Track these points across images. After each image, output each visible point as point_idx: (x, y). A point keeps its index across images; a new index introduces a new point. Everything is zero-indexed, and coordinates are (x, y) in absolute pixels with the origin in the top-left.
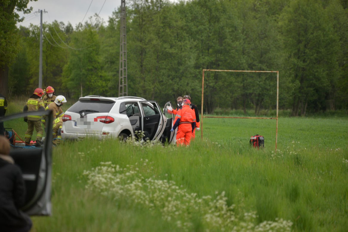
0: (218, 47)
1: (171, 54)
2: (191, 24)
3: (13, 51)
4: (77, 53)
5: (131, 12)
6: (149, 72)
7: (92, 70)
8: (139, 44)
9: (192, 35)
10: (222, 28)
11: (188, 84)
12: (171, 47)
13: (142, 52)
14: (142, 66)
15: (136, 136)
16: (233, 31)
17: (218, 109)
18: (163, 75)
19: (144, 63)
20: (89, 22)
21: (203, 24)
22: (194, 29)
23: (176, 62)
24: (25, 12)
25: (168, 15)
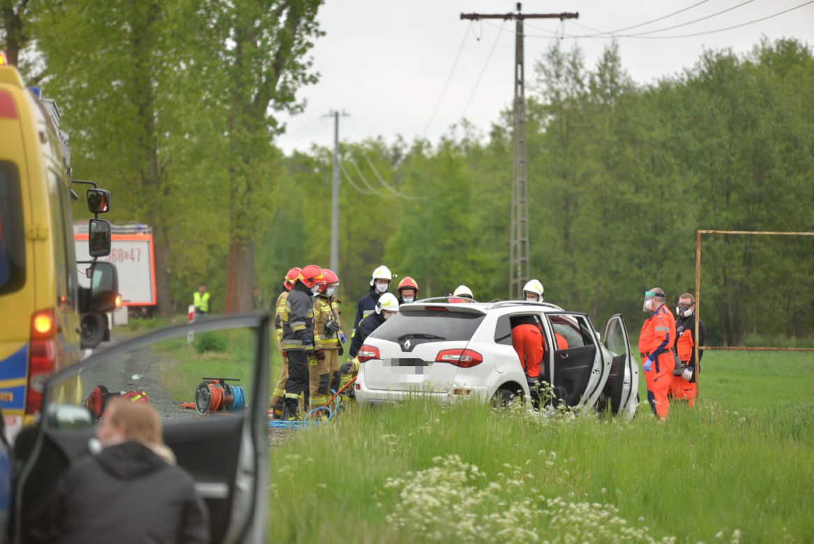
0: (752, 188)
1: (637, 208)
2: (688, 135)
3: (265, 205)
4: (417, 208)
5: (542, 110)
6: (585, 250)
7: (452, 247)
8: (559, 183)
9: (688, 159)
10: (763, 143)
11: (679, 277)
12: (637, 190)
13: (568, 202)
14: (567, 236)
15: (534, 394)
16: (789, 150)
17: (754, 338)
18: (619, 254)
19: (572, 230)
20: (449, 138)
21: (714, 134)
22: (694, 146)
23: (650, 225)
24: (292, 112)
25: (630, 113)
